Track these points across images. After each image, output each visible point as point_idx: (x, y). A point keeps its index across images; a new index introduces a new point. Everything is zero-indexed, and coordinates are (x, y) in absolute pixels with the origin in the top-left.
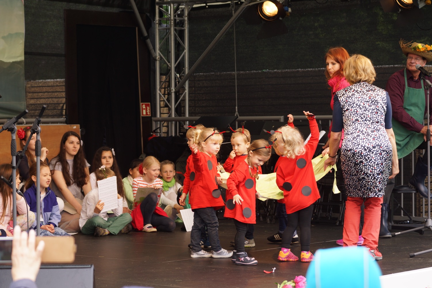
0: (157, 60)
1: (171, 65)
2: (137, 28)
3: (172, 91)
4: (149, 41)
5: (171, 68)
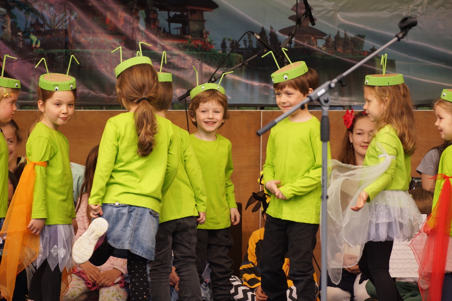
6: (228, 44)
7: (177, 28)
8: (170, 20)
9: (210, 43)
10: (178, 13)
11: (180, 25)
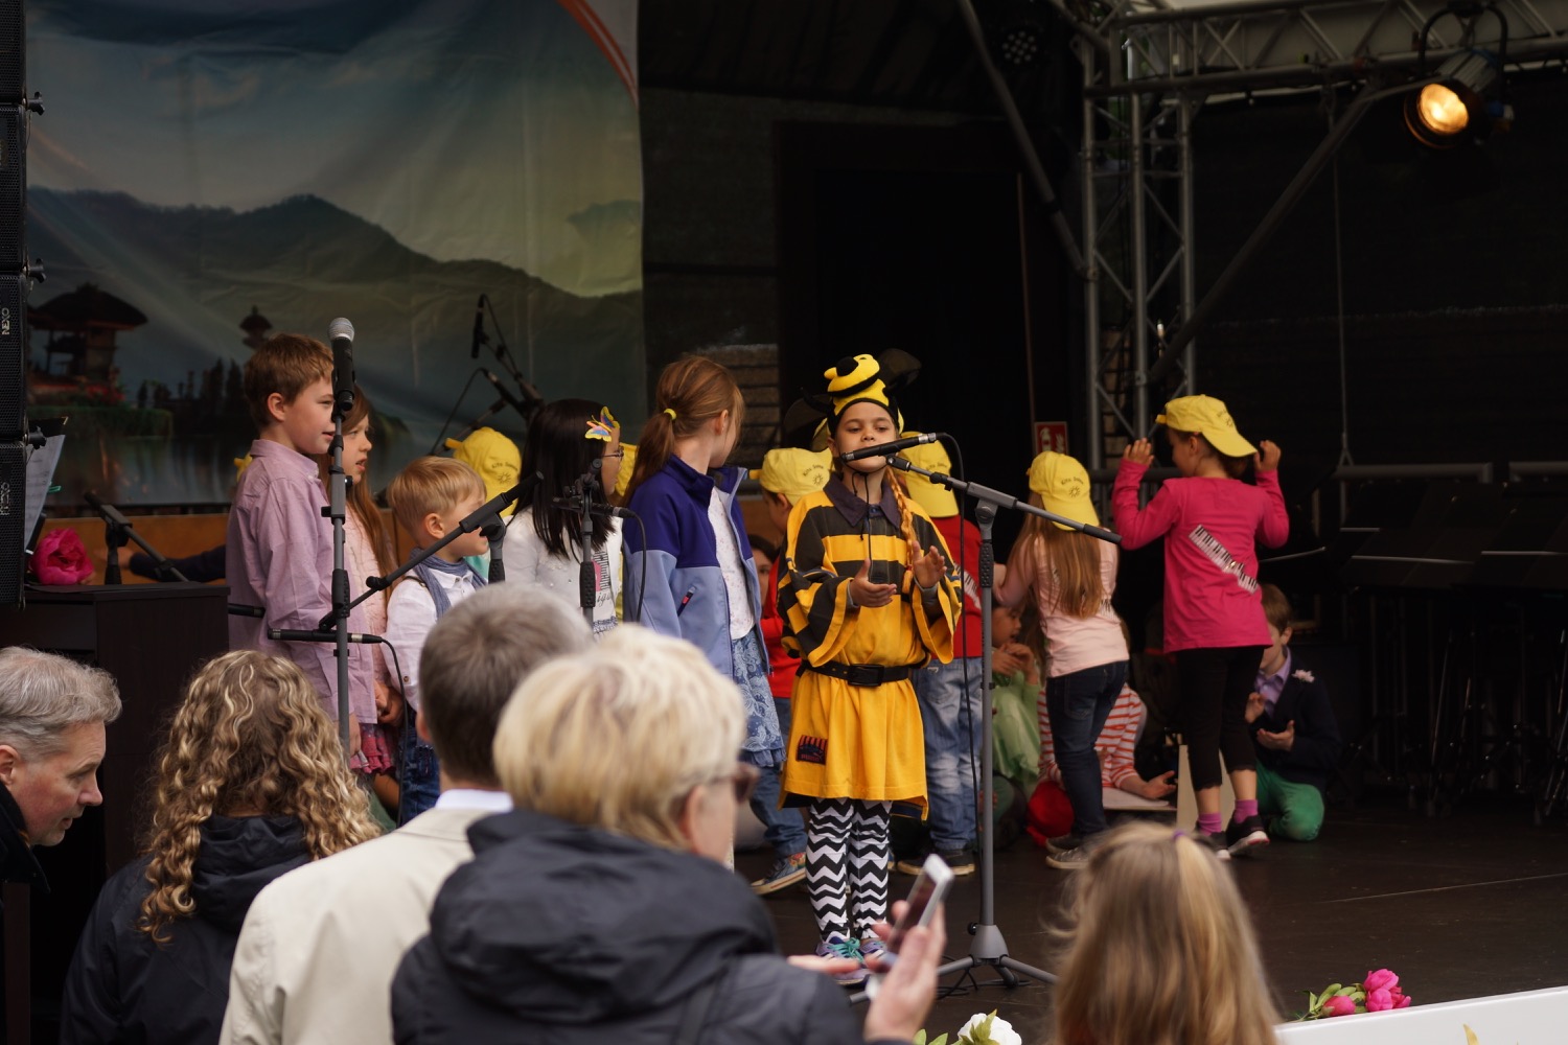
0: (1087, 281)
1: (1134, 295)
2: (1020, 178)
3: (1138, 383)
4: (1059, 218)
5: (1134, 304)
6: (150, 392)
7: (62, 363)
8: (53, 347)
9: (118, 390)
10: (69, 334)
11: (68, 357)
